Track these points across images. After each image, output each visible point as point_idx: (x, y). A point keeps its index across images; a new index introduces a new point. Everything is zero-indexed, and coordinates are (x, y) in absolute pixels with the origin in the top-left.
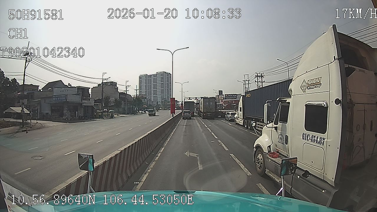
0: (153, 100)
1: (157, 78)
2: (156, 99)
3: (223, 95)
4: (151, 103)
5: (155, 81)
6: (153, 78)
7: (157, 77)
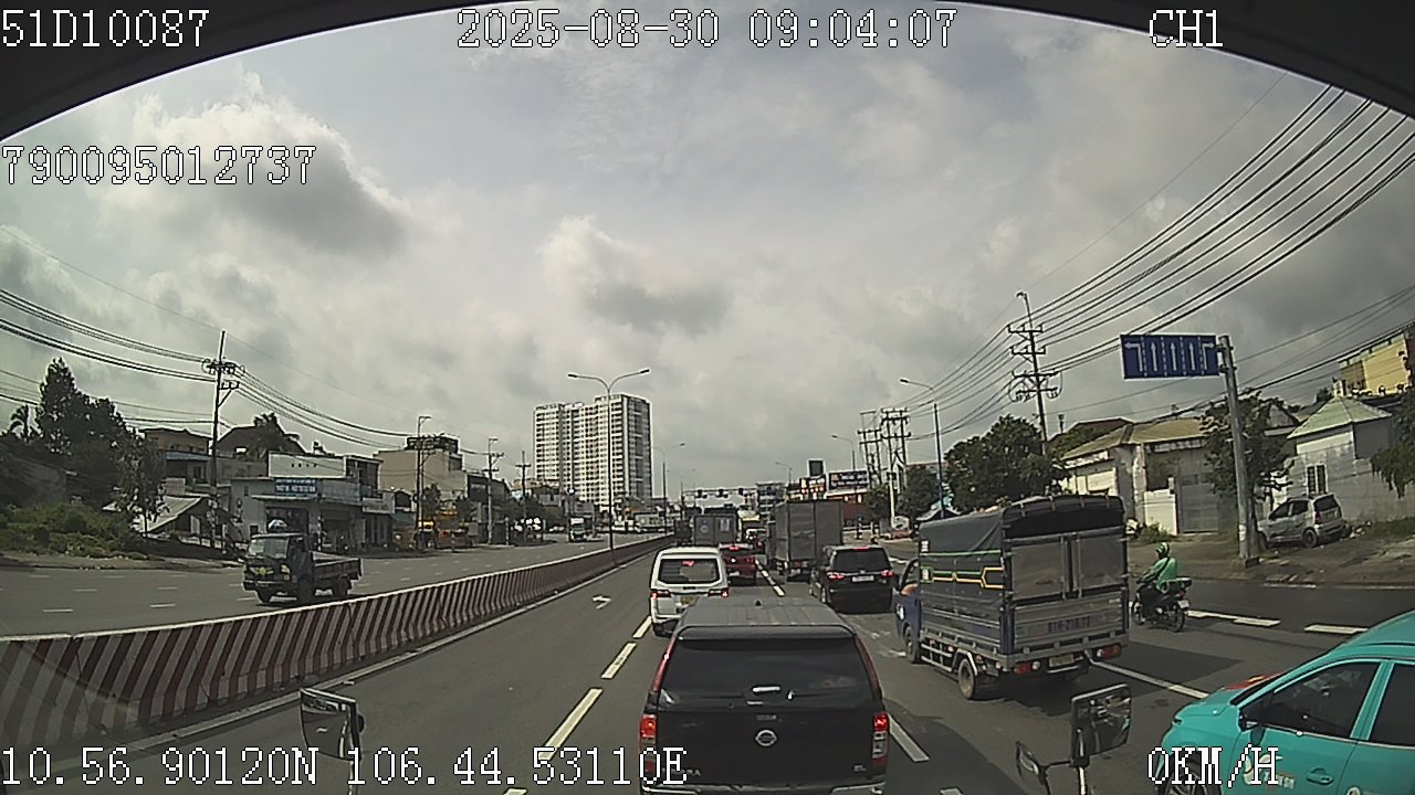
0: (585, 499)
1: (599, 420)
2: (594, 492)
3: (824, 477)
4: (576, 507)
5: (592, 428)
6: (581, 418)
7: (599, 415)
